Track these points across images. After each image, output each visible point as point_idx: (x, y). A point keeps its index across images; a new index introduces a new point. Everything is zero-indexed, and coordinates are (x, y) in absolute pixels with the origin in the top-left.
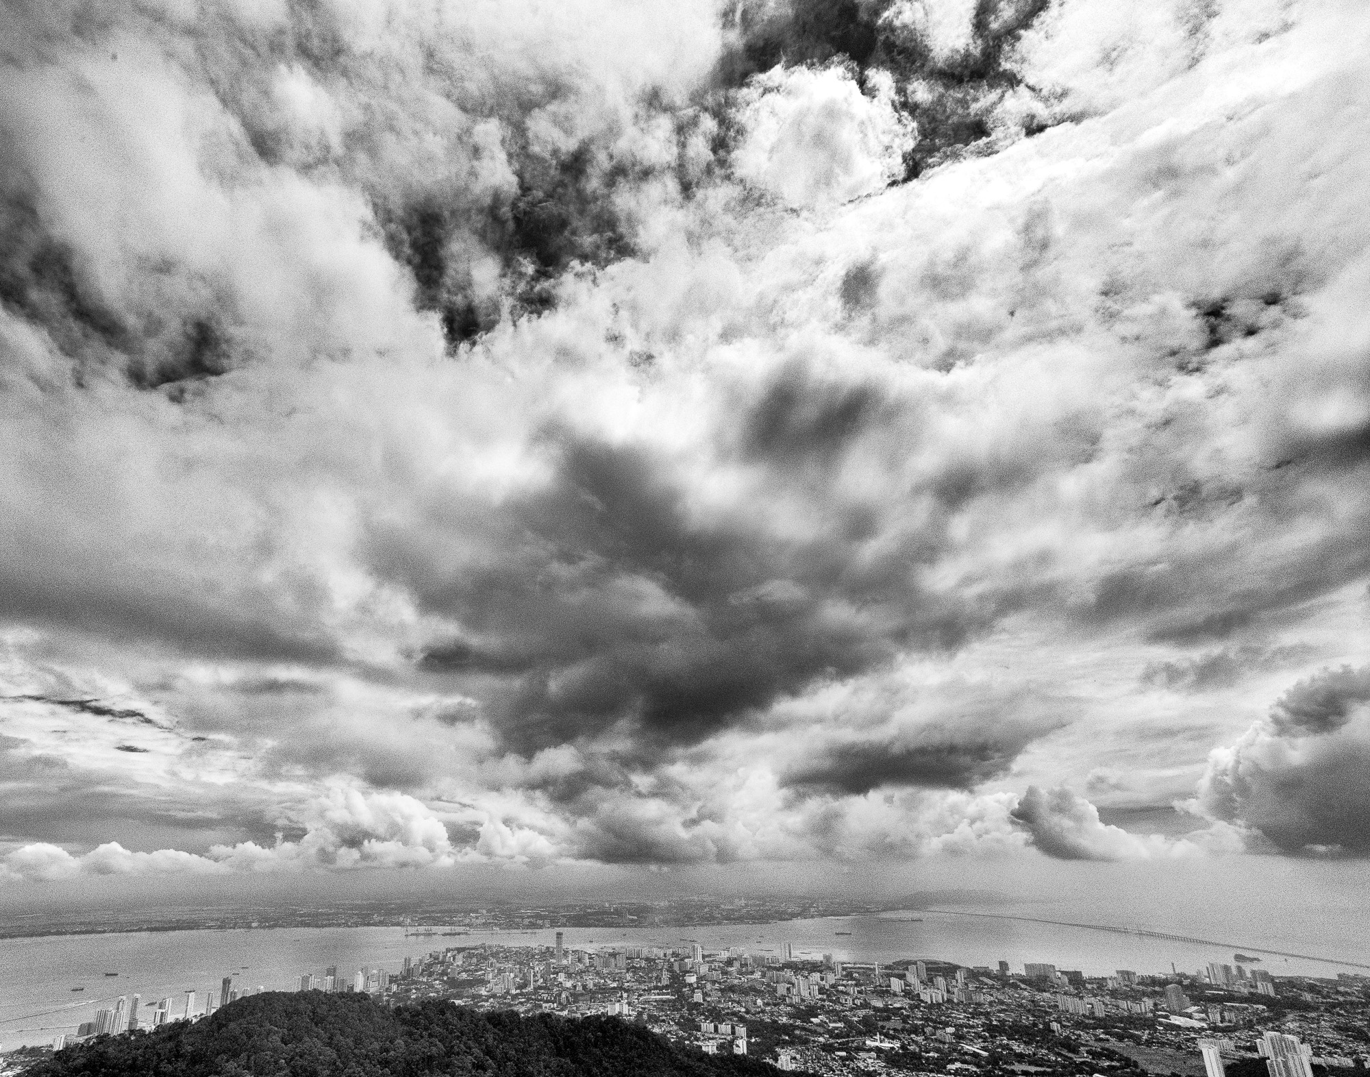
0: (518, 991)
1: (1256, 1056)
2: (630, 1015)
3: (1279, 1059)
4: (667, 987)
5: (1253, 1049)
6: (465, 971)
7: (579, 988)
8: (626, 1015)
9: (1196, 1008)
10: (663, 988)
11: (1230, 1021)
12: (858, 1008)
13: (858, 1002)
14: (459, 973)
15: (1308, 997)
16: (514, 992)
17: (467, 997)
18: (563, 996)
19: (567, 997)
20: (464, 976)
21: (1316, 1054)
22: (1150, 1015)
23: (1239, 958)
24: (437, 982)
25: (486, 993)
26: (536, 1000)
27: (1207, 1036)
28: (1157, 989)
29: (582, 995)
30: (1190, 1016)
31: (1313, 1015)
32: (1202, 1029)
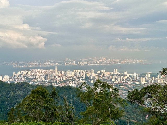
0: (45, 81)
2: (75, 86)
4: (84, 79)
6: (30, 76)
7: (61, 80)
8: (74, 86)
10: (83, 80)
12: (132, 84)
13: (132, 83)
14: (29, 76)
16: (44, 81)
17: (32, 82)
18: (57, 82)
19: (58, 82)
20: (30, 77)
24: (23, 78)
25: (37, 81)
26: (50, 82)
29: (62, 81)
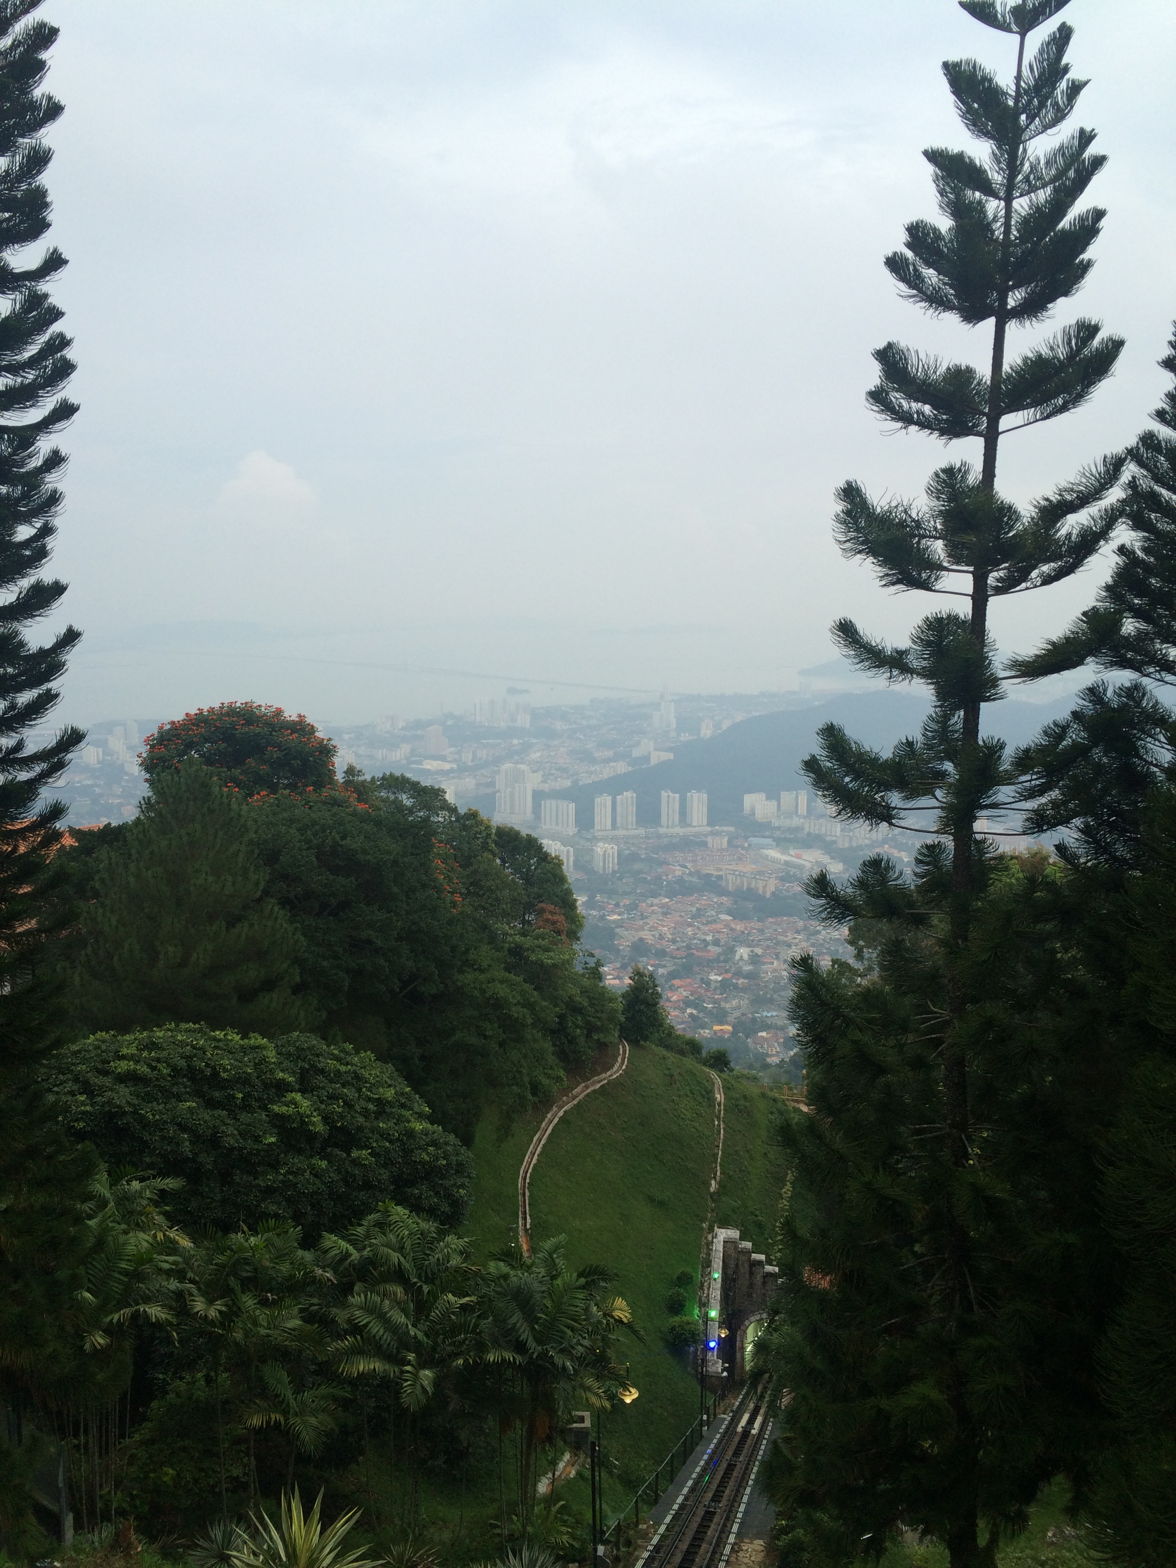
1: (490, 791)
3: (509, 789)
5: (492, 784)
9: (453, 749)
11: (481, 759)
15: (559, 725)
21: (544, 781)
22: (404, 762)
23: (512, 691)
27: (453, 778)
28: (419, 732)
30: (443, 759)
31: (556, 743)
32: (452, 771)
